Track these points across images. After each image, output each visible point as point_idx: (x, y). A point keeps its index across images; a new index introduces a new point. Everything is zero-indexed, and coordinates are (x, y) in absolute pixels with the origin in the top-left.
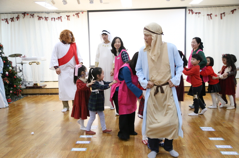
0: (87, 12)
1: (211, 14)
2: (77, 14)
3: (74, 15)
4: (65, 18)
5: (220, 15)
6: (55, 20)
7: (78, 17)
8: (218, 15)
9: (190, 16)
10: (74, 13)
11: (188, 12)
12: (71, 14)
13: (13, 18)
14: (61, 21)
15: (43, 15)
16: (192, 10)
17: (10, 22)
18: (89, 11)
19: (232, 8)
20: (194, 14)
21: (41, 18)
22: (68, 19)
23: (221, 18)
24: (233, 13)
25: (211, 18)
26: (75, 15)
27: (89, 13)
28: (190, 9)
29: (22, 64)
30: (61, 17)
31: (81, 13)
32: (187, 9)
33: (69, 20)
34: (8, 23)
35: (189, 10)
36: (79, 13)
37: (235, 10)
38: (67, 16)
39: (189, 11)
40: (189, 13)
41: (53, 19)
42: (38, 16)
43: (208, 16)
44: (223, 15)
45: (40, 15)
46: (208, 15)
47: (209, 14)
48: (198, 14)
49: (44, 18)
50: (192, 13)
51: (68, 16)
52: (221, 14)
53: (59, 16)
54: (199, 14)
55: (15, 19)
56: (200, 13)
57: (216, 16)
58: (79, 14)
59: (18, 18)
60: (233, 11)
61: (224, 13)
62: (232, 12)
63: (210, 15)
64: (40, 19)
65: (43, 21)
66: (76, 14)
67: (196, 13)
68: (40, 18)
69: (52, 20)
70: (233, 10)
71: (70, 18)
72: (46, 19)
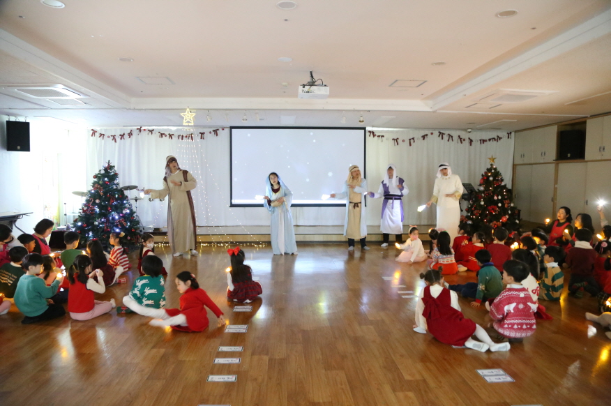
0: (229, 129)
1: (398, 138)
2: (216, 132)
3: (210, 133)
4: (198, 136)
5: (408, 141)
7: (217, 135)
8: (405, 140)
9: (370, 139)
10: (211, 130)
11: (368, 134)
12: (206, 131)
13: (124, 134)
14: (192, 140)
16: (373, 133)
17: (118, 139)
18: (232, 128)
19: (423, 133)
20: (376, 137)
22: (201, 138)
23: (410, 145)
24: (424, 139)
25: (398, 144)
26: (212, 132)
27: (233, 130)
29: (136, 201)
30: (192, 134)
31: (221, 130)
32: (367, 131)
33: (204, 139)
34: (116, 142)
35: (369, 132)
36: (218, 130)
37: (427, 135)
38: (200, 133)
40: (370, 136)
41: (181, 137)
42: (159, 132)
43: (393, 142)
44: (412, 141)
45: (162, 131)
46: (393, 139)
47: (396, 138)
48: (380, 138)
49: (168, 136)
50: (374, 136)
51: (202, 134)
52: (410, 140)
54: (382, 138)
55: (126, 136)
56: (383, 136)
57: (403, 141)
59: (130, 134)
60: (424, 137)
61: (413, 139)
62: (422, 138)
64: (162, 138)
66: (214, 131)
67: (379, 136)
68: (162, 135)
70: (423, 135)
71: (205, 135)
72: (171, 136)
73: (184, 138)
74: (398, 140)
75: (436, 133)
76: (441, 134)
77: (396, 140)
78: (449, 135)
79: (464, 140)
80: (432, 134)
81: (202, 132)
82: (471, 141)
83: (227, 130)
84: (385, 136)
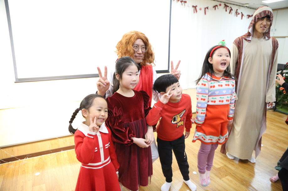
1: (196, 6)
5: (204, 9)
8: (202, 9)
9: (175, 4)
20: (180, 2)
23: (205, 14)
25: (196, 11)
37: (217, 6)
43: (193, 8)
46: (193, 6)
47: (195, 6)
48: (183, 2)
50: (178, 1)
52: (205, 8)
54: (185, 4)
56: (185, 2)
57: (200, 9)
61: (207, 8)
62: (214, 8)
70: (214, 5)
74: (197, 8)
75: (223, 5)
76: (226, 6)
77: (195, 7)
78: (231, 7)
79: (239, 14)
80: (220, 5)
82: (242, 15)
84: (187, 2)
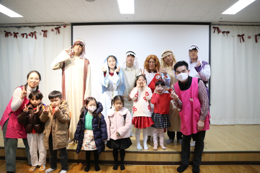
0: (70, 26)
1: (243, 35)
3: (52, 30)
4: (41, 34)
5: (254, 37)
6: (27, 38)
8: (251, 37)
9: (215, 36)
10: (53, 28)
11: (212, 30)
12: (49, 29)
14: (36, 38)
15: (12, 30)
16: (218, 28)
18: (73, 24)
20: (221, 33)
21: (9, 34)
22: (44, 36)
23: (256, 41)
25: (243, 40)
26: (54, 29)
27: (74, 27)
28: (216, 26)
30: (35, 32)
31: (62, 27)
32: (212, 27)
33: (46, 36)
35: (214, 28)
36: (60, 27)
38: (42, 31)
39: (214, 30)
40: (214, 32)
42: (5, 31)
43: (239, 38)
44: (258, 37)
45: (8, 30)
46: (239, 36)
47: (241, 34)
48: (225, 33)
49: (13, 34)
50: (219, 32)
51: (45, 32)
52: (256, 36)
53: (33, 32)
54: (228, 34)
56: (228, 32)
57: (249, 37)
58: (60, 29)
63: (241, 37)
64: (8, 36)
65: (11, 38)
66: (56, 29)
67: (223, 32)
68: (7, 34)
69: (23, 37)
71: (48, 34)
72: (16, 35)
73: (29, 37)
74: (244, 37)
81: (44, 30)
83: (69, 27)
84: (230, 32)
